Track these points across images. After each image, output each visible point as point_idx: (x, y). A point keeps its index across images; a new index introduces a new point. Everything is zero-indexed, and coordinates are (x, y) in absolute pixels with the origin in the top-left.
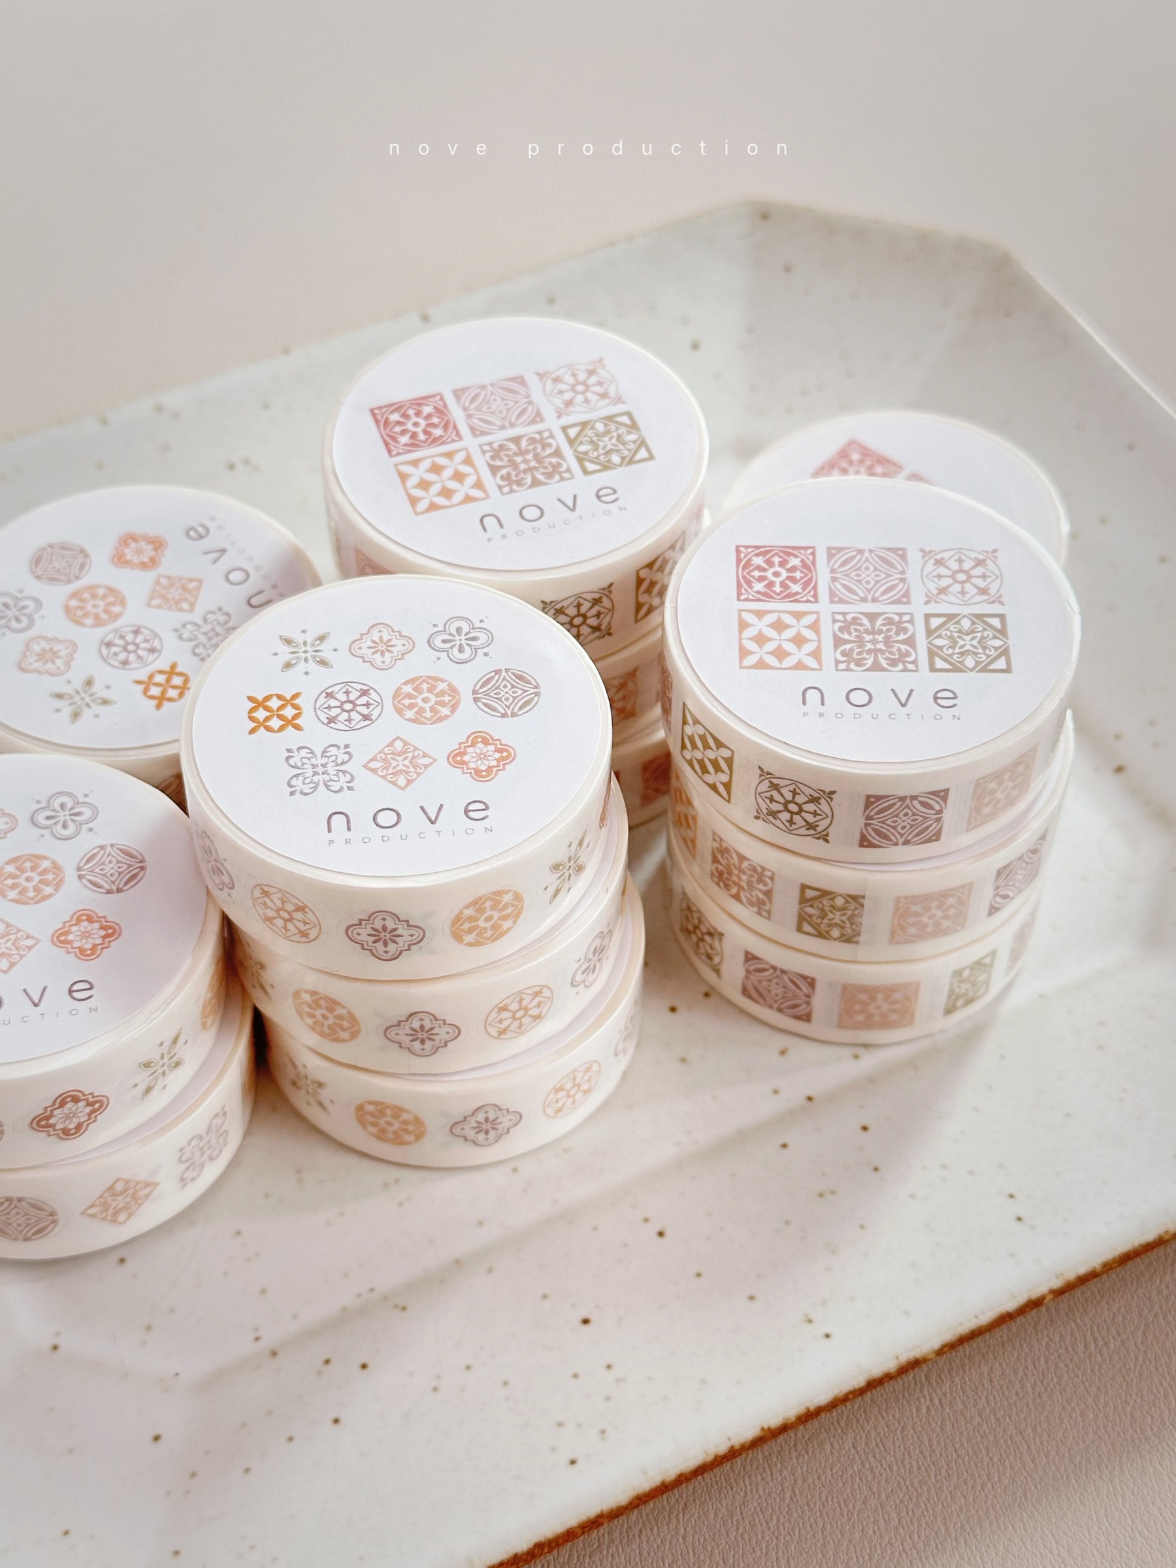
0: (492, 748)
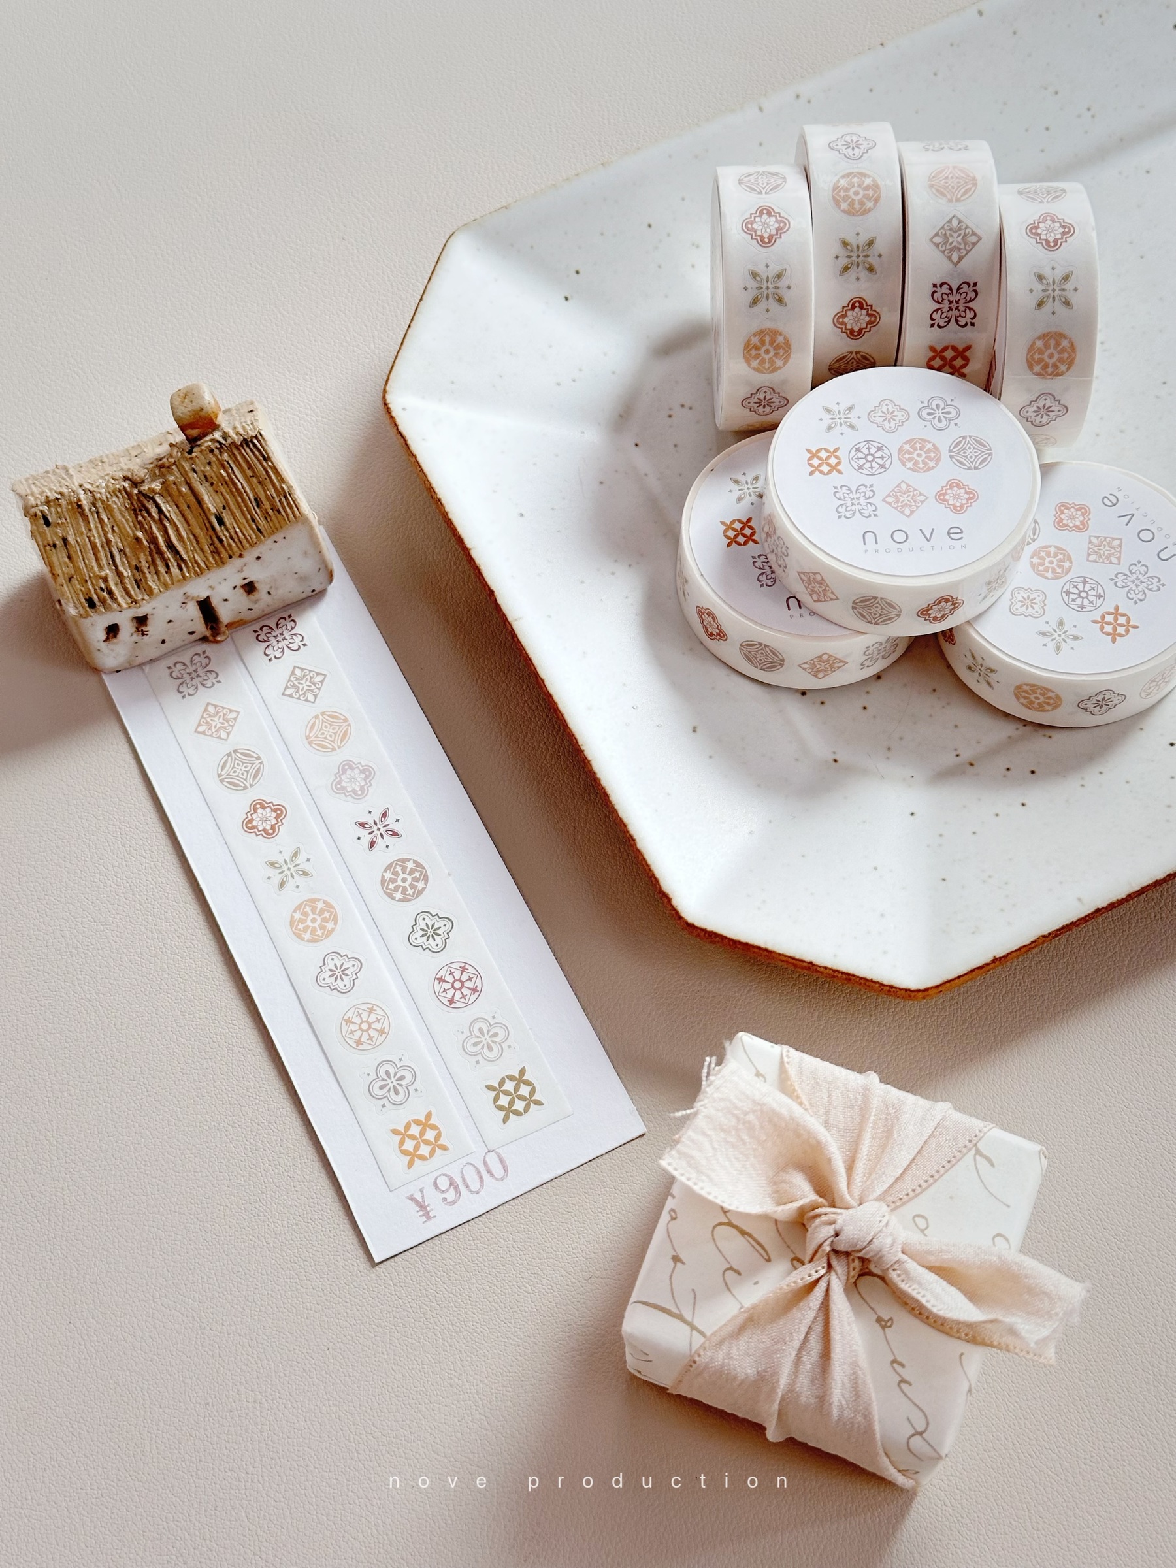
0: (963, 491)
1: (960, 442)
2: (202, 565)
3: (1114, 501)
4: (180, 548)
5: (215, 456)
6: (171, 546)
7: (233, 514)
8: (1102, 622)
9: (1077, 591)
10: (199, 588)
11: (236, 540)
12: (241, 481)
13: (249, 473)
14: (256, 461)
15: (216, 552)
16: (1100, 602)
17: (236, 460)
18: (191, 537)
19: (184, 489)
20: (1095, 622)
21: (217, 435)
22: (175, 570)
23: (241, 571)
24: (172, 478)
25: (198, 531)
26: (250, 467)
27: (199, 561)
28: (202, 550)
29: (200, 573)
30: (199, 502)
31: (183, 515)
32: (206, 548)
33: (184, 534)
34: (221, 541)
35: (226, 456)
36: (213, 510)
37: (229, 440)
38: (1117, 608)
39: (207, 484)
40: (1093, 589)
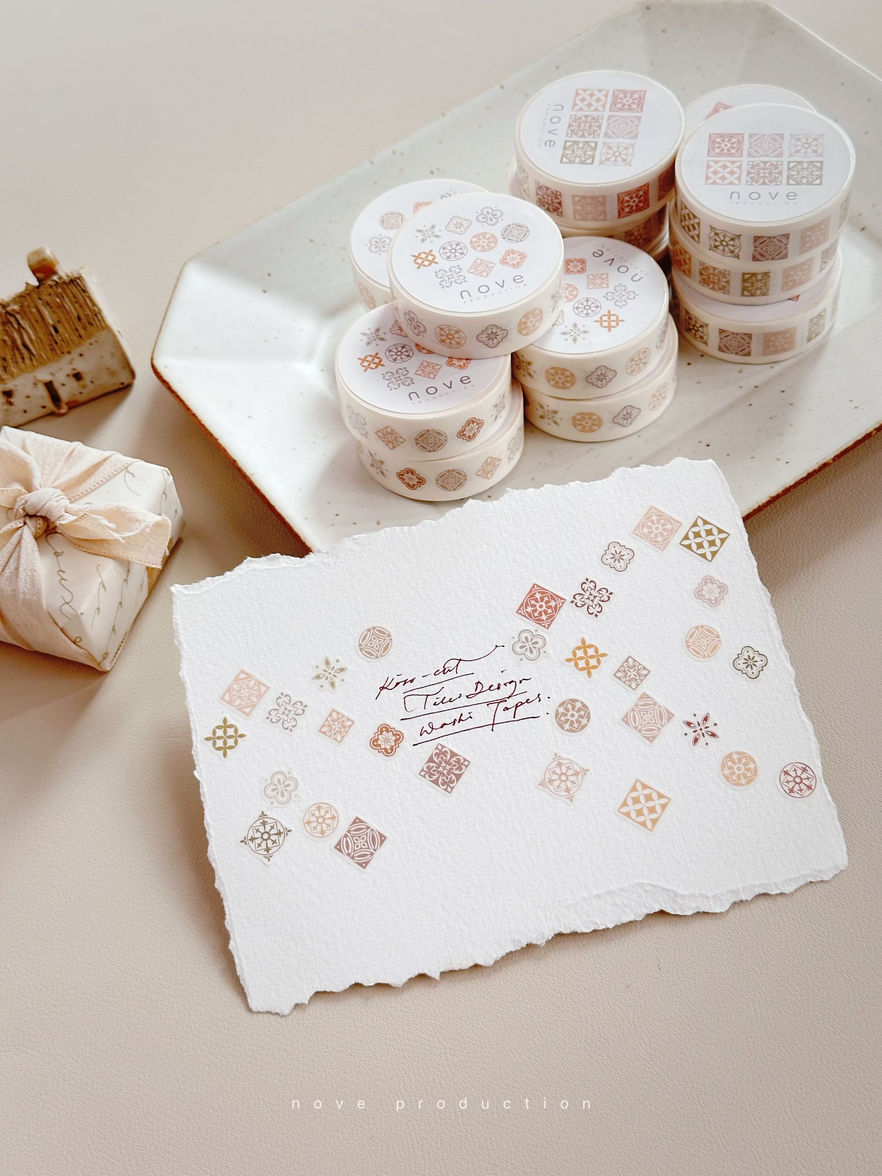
0: (516, 255)
1: (507, 228)
2: (45, 357)
3: (600, 253)
4: (31, 347)
5: (53, 290)
6: (25, 346)
7: (64, 326)
8: (601, 321)
9: (583, 306)
10: (44, 375)
11: (66, 342)
12: (68, 305)
13: (74, 300)
14: (78, 293)
15: (53, 350)
16: (598, 310)
17: (66, 293)
18: (39, 340)
19: (34, 310)
20: (597, 321)
21: (55, 278)
22: (27, 361)
23: (70, 363)
24: (26, 304)
25: (42, 336)
26: (75, 297)
27: (43, 355)
28: (45, 348)
29: (42, 363)
30: (43, 318)
31: (33, 326)
32: (48, 348)
33: (33, 337)
34: (56, 343)
35: (60, 290)
36: (51, 322)
37: (62, 280)
38: (609, 312)
39: (48, 307)
40: (593, 303)
